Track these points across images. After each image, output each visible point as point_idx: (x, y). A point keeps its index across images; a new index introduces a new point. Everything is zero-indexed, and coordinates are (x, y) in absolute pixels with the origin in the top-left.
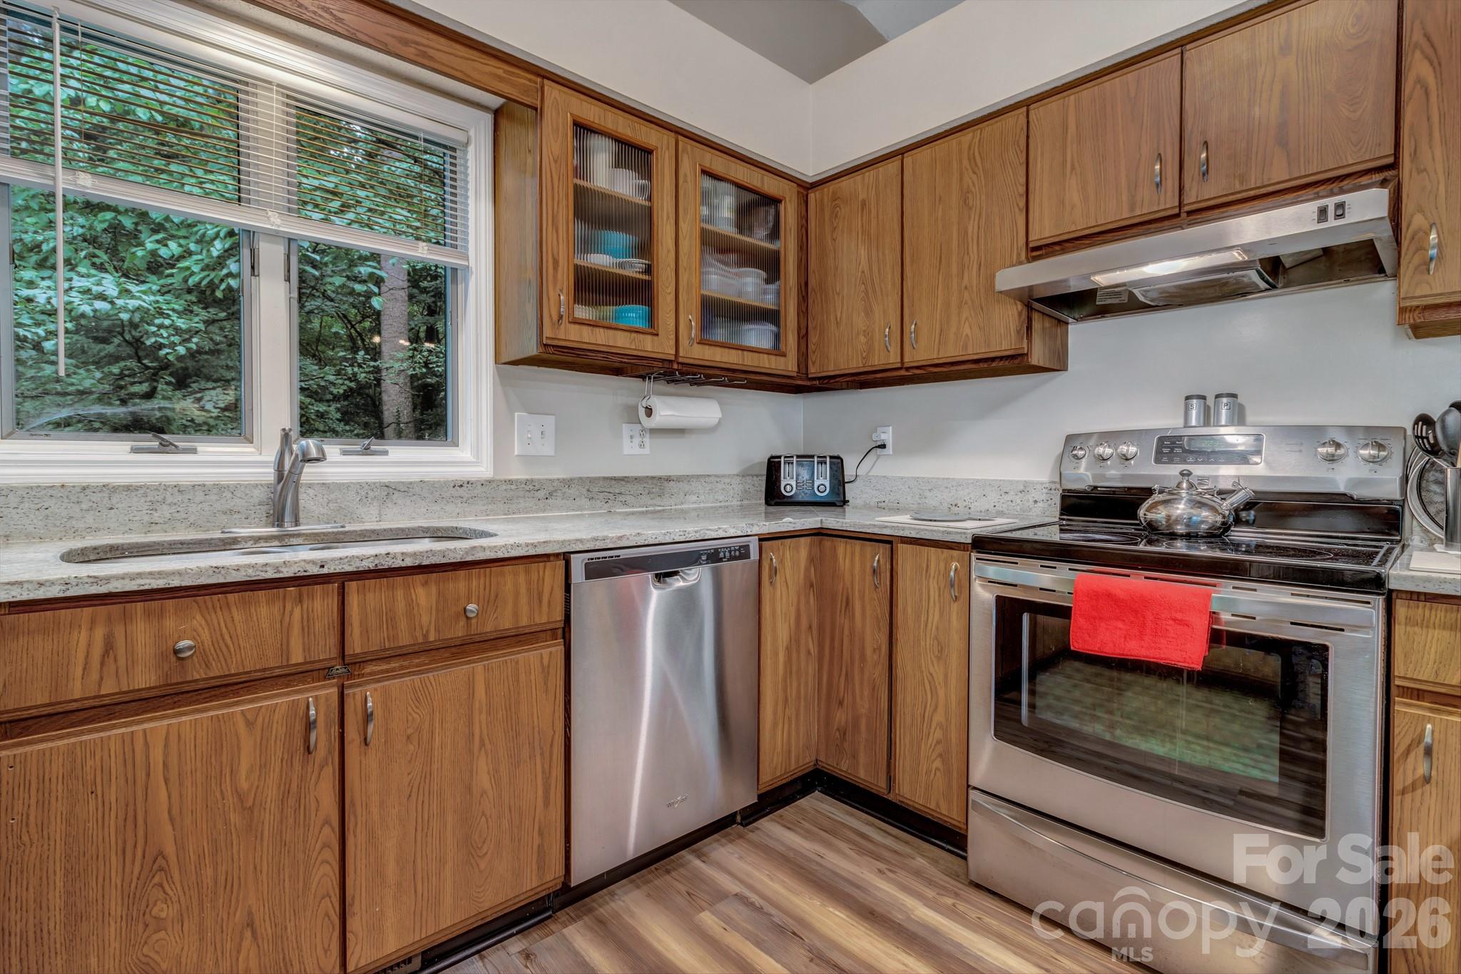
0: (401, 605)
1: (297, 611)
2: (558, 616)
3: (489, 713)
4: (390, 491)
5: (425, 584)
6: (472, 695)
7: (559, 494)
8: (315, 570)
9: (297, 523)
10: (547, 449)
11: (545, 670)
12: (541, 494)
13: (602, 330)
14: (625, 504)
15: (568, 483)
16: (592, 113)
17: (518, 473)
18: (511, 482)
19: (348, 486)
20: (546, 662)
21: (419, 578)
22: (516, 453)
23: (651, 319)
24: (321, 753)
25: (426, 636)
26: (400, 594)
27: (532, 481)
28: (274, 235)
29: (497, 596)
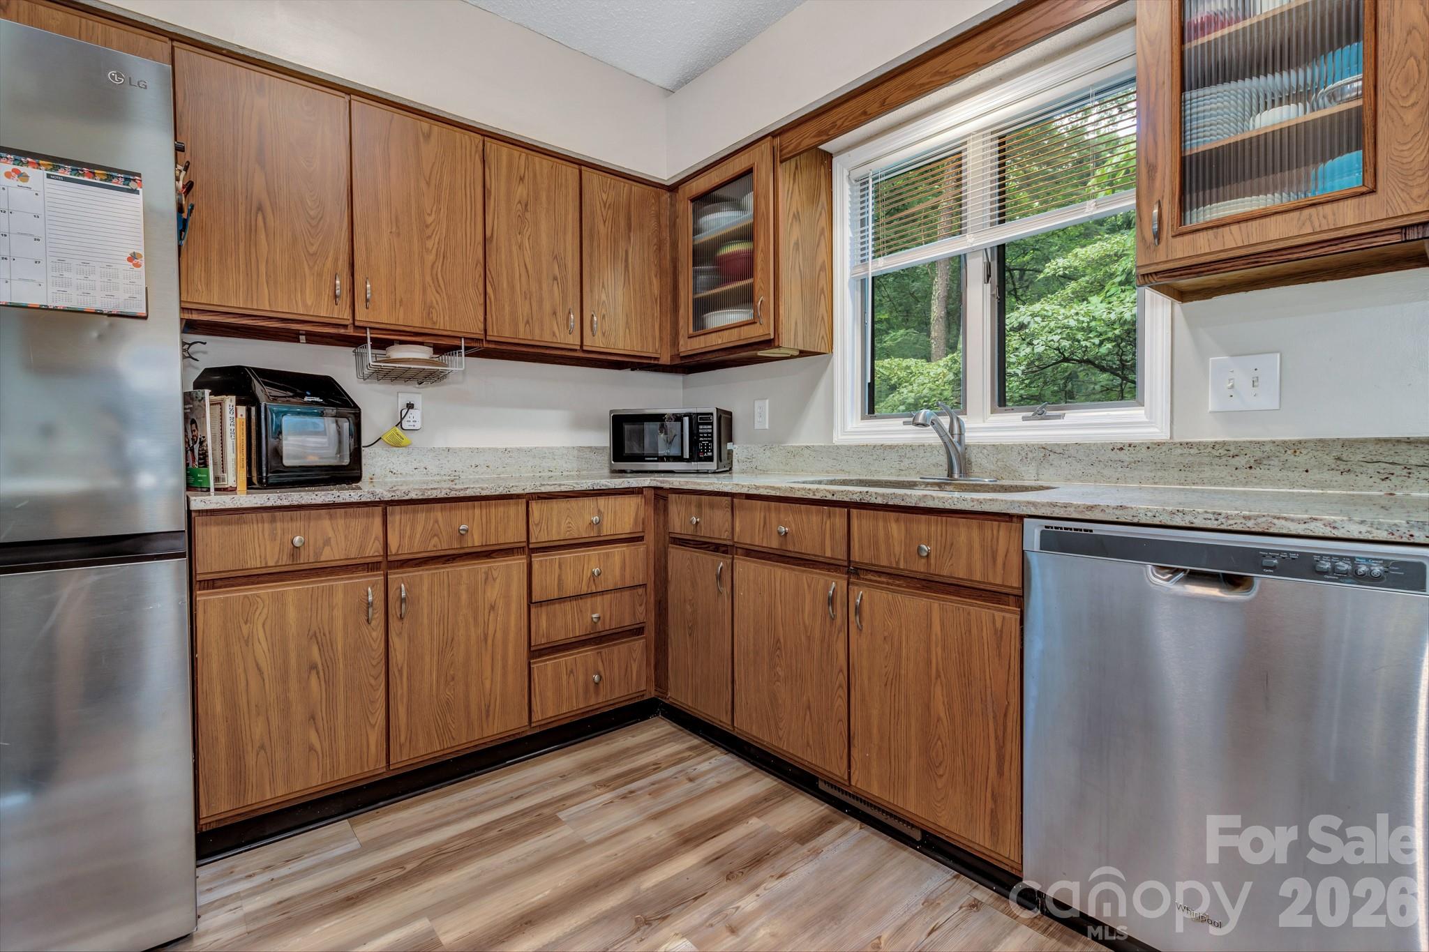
1: (828, 522)
2: (1015, 582)
3: (944, 649)
6: (929, 626)
7: (1275, 462)
8: (830, 497)
10: (1266, 400)
11: (999, 635)
12: (1241, 461)
15: (1296, 447)
18: (1190, 445)
19: (1011, 447)
20: (999, 625)
21: (893, 515)
22: (1210, 409)
24: (839, 621)
25: (897, 563)
27: (1224, 443)
28: (979, 251)
29: (952, 544)
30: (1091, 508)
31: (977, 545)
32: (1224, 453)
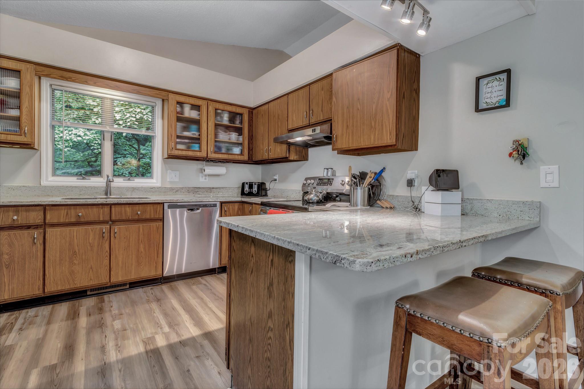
0: (123, 211)
1: (102, 210)
2: (161, 216)
3: (143, 235)
4: (134, 189)
5: (129, 207)
6: (139, 231)
7: (179, 191)
8: (105, 202)
9: (110, 195)
10: (177, 180)
11: (158, 228)
12: (174, 191)
13: (184, 151)
14: (199, 194)
15: (182, 188)
16: (182, 99)
17: (169, 186)
18: (166, 188)
19: (124, 188)
20: (158, 226)
21: (127, 206)
22: (168, 180)
23: (200, 147)
24: (106, 238)
25: (129, 218)
26: (123, 209)
27: (172, 187)
28: (108, 132)
29: (146, 211)
30: (177, 200)
31: (152, 210)
32: (171, 189)
